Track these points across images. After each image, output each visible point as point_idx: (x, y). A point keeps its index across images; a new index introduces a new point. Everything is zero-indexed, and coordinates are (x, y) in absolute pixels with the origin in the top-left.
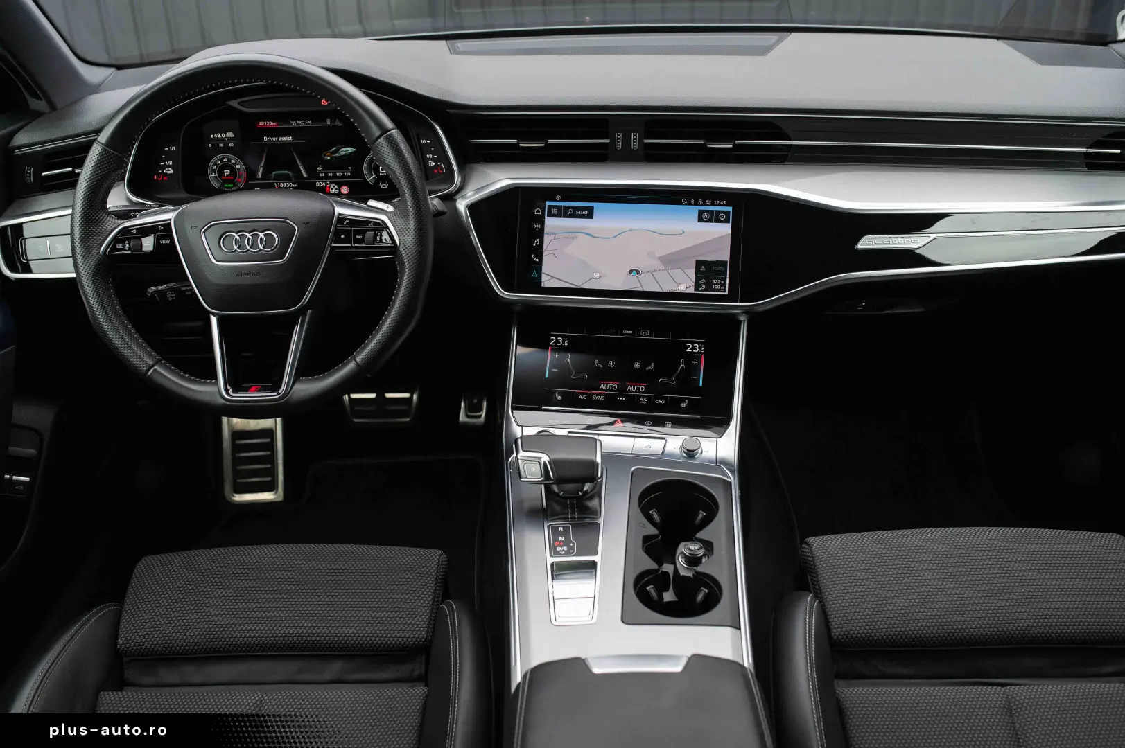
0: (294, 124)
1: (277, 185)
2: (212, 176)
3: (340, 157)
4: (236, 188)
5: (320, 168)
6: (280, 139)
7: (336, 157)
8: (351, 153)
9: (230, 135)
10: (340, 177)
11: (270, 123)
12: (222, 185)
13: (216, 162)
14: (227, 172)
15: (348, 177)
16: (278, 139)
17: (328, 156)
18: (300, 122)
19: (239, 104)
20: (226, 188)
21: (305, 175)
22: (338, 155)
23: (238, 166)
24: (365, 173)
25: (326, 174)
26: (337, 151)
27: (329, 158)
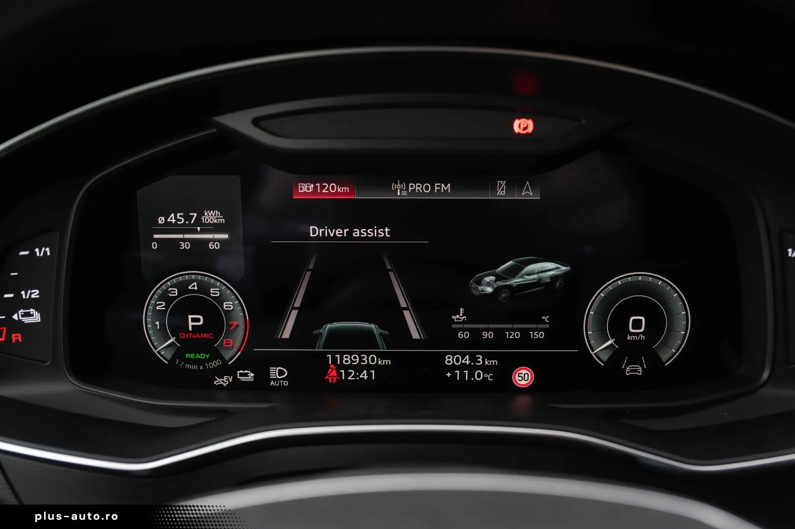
0: (401, 191)
1: (334, 360)
2: (150, 324)
3: (522, 287)
4: (217, 363)
5: (460, 316)
6: (356, 233)
7: (509, 287)
8: (554, 278)
9: (212, 217)
10: (514, 343)
11: (333, 190)
12: (179, 354)
13: (166, 292)
14: (194, 321)
15: (538, 343)
16: (350, 233)
17: (489, 284)
18: (418, 187)
19: (257, 122)
20: (190, 361)
21: (415, 335)
22: (515, 281)
23: (228, 305)
24: (589, 332)
25: (476, 334)
26: (514, 272)
27: (489, 290)
